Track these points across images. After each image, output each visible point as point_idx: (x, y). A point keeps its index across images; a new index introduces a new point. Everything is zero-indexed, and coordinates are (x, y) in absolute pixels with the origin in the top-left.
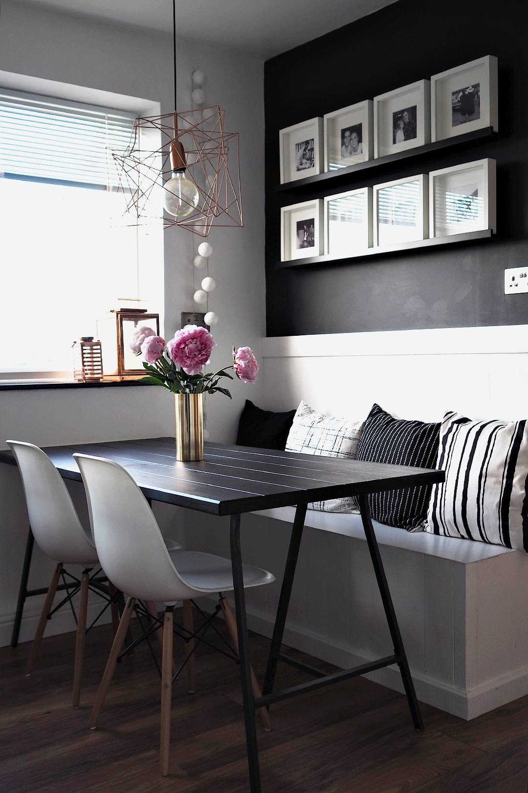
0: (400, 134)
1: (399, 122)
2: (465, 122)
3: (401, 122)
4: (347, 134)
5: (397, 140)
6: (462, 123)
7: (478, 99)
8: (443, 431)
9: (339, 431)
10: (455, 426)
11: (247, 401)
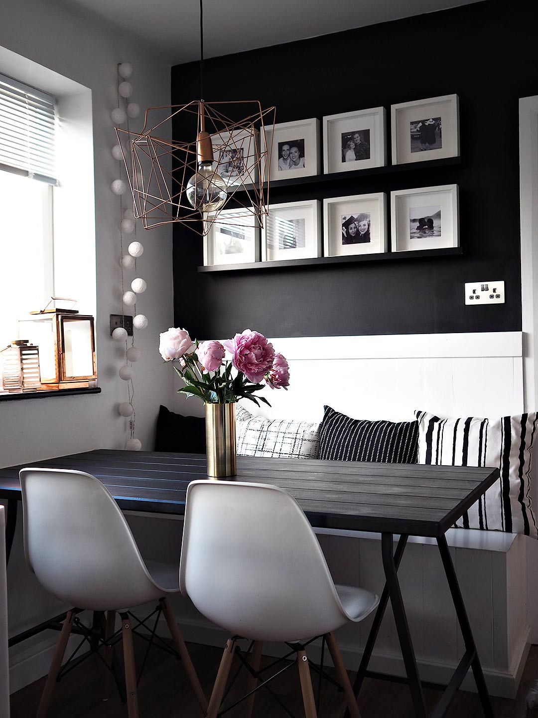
0: (351, 154)
1: (349, 143)
2: (426, 150)
3: (351, 143)
4: (286, 147)
5: (347, 158)
6: (422, 150)
7: (439, 131)
8: (423, 430)
9: (297, 434)
10: (436, 425)
11: (161, 406)
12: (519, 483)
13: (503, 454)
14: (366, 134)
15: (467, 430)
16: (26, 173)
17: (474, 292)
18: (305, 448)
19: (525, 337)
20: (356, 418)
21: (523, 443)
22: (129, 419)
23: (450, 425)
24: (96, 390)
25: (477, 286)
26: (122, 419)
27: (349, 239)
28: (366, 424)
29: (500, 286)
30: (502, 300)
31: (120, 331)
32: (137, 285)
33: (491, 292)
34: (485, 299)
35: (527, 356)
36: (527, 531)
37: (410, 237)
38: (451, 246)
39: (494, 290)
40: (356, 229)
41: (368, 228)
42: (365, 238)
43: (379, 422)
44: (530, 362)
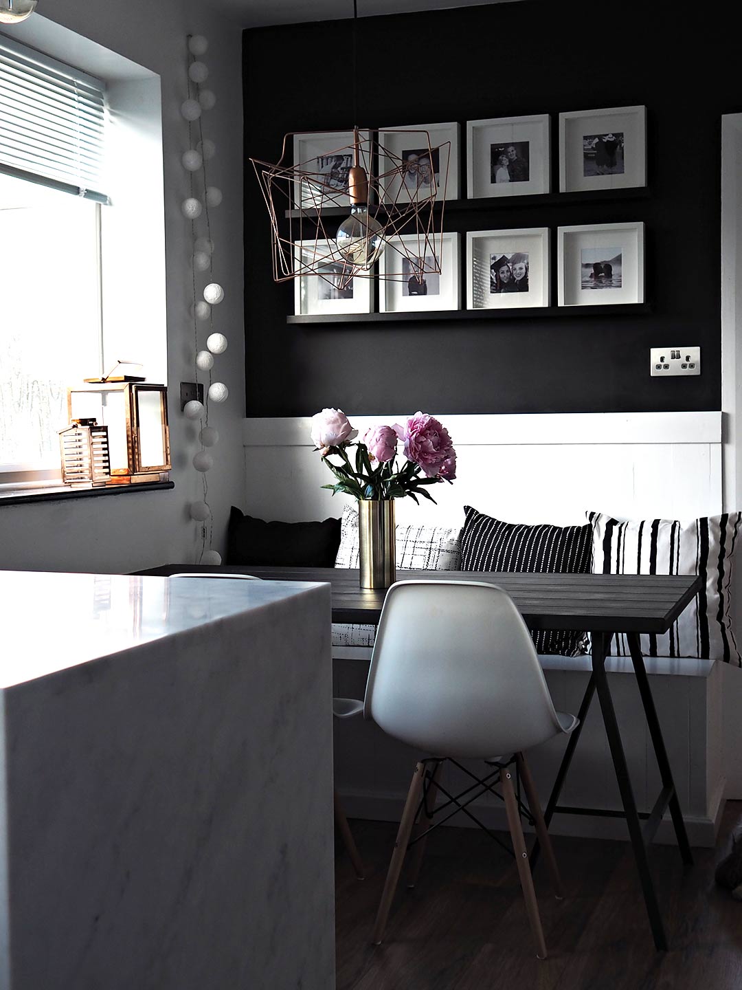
0: (503, 173)
1: (500, 157)
2: (603, 174)
3: (504, 158)
4: (412, 157)
5: (498, 178)
6: (598, 174)
8: (599, 535)
9: (431, 542)
10: (615, 529)
11: (232, 507)
12: (717, 598)
13: (699, 563)
14: (524, 147)
15: (654, 535)
16: (76, 190)
17: (662, 359)
18: (442, 560)
19: (725, 418)
20: (509, 522)
21: (723, 551)
22: (200, 524)
23: (633, 529)
24: (166, 485)
25: (666, 352)
26: (193, 523)
27: (498, 287)
28: (524, 529)
29: (694, 353)
30: (696, 371)
31: (194, 405)
32: (216, 342)
33: (683, 360)
34: (675, 369)
35: (727, 442)
36: (727, 657)
37: (581, 288)
38: (636, 301)
39: (688, 358)
40: (509, 273)
41: (526, 273)
42: (522, 286)
43: (541, 526)
44: (731, 449)
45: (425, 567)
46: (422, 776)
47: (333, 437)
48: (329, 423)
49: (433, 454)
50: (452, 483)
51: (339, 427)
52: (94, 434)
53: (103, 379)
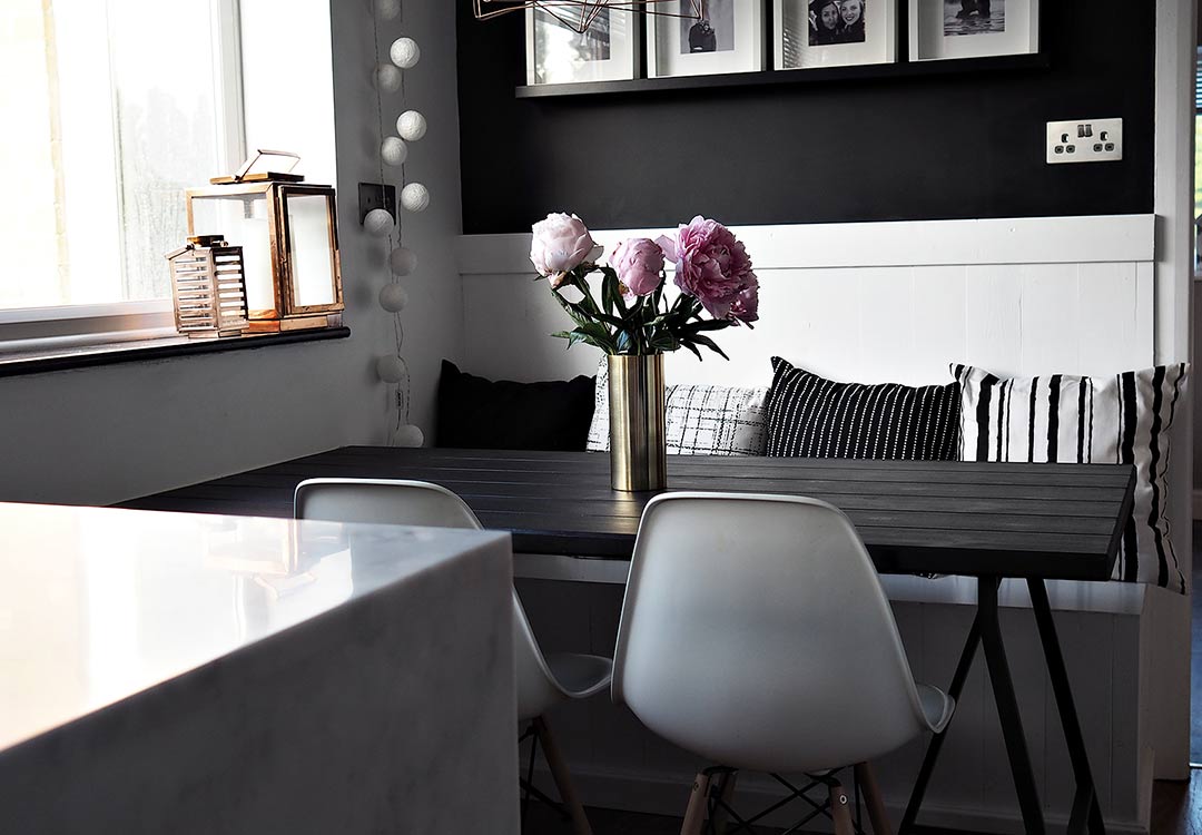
8: (971, 400)
9: (724, 410)
10: (995, 390)
11: (444, 362)
12: (1150, 493)
13: (1122, 440)
15: (1054, 400)
17: (1064, 138)
18: (740, 437)
19: (1160, 224)
20: (837, 380)
21: (1158, 420)
22: (394, 387)
23: (1021, 390)
24: (338, 332)
25: (1070, 127)
26: (382, 387)
27: (821, 36)
28: (860, 390)
29: (1113, 127)
30: (1116, 155)
31: (379, 216)
32: (409, 123)
33: (1096, 139)
34: (1084, 152)
35: (1162, 260)
36: (1163, 579)
37: (942, 32)
38: (1026, 50)
39: (1103, 136)
40: (836, 16)
41: (862, 14)
42: (855, 33)
43: (883, 386)
44: (1163, 267)
45: (716, 446)
46: (705, 795)
47: (564, 258)
48: (557, 236)
49: (721, 283)
50: (752, 327)
51: (573, 241)
52: (219, 259)
53: (237, 178)
